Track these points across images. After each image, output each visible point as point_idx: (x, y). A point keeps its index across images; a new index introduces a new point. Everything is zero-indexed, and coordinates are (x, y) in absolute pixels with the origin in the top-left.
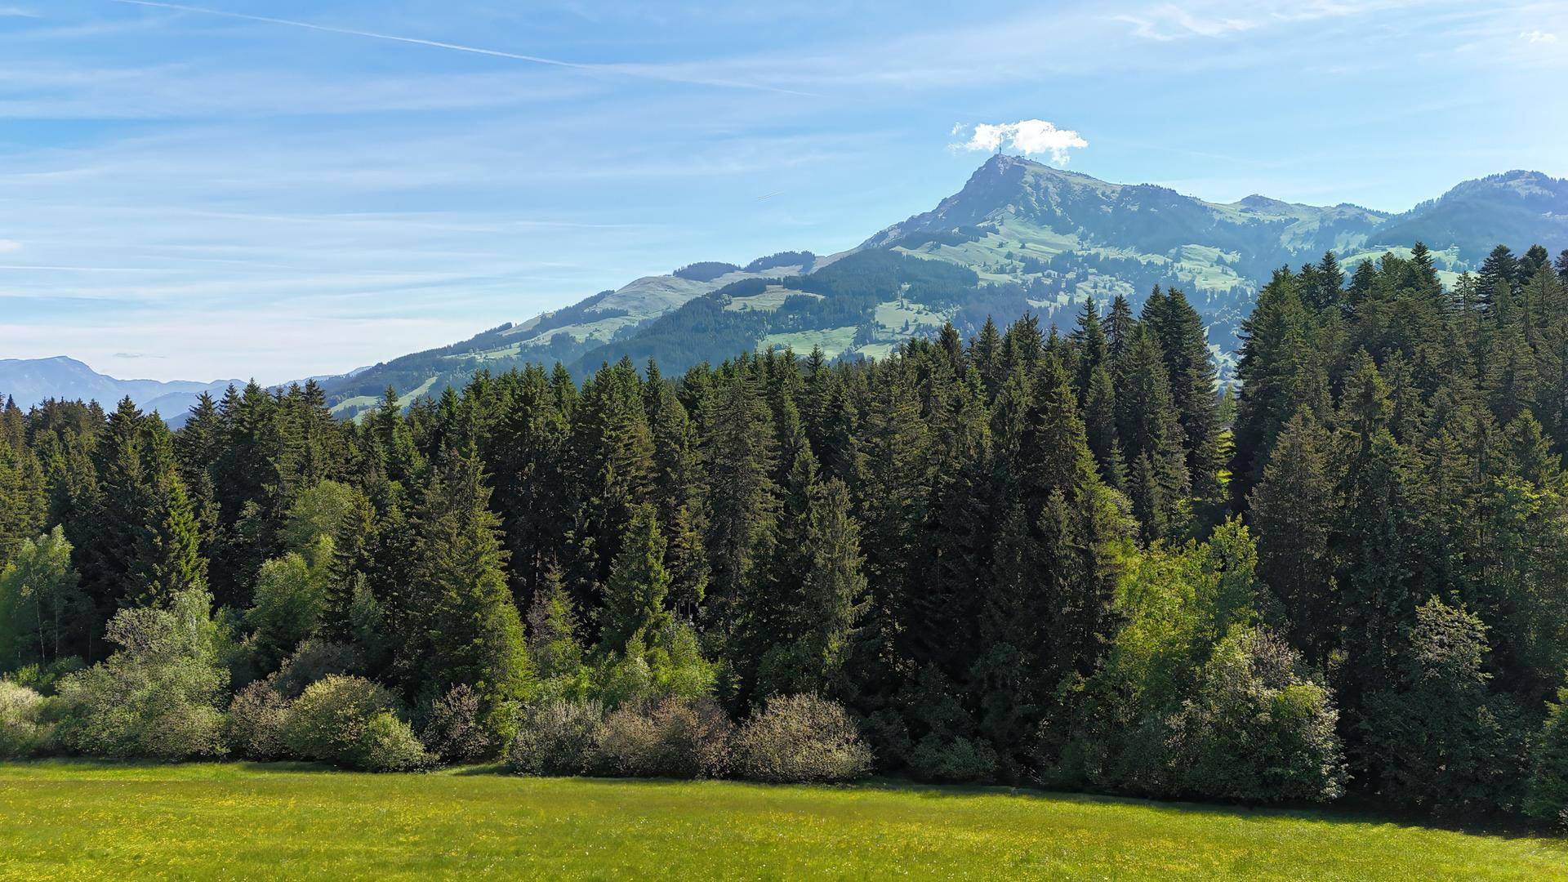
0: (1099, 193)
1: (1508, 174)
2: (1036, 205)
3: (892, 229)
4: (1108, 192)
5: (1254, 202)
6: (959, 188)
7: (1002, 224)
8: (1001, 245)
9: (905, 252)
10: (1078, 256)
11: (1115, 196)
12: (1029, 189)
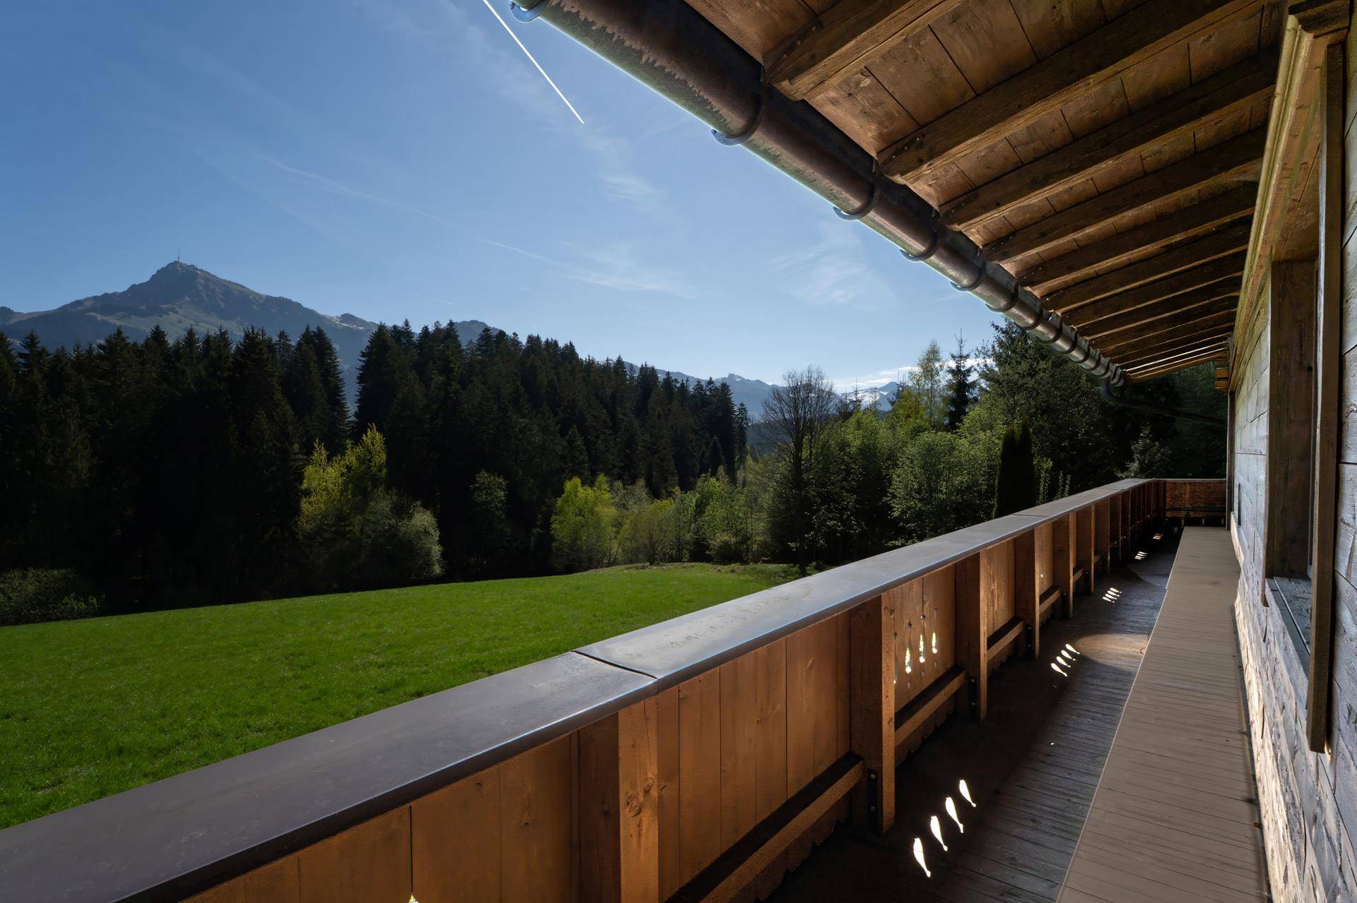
0: (251, 297)
1: (471, 321)
2: (206, 299)
3: (87, 299)
4: (257, 298)
5: (347, 318)
6: (146, 278)
7: (181, 308)
8: (180, 322)
9: (99, 317)
10: (236, 335)
11: (262, 301)
12: (201, 288)
